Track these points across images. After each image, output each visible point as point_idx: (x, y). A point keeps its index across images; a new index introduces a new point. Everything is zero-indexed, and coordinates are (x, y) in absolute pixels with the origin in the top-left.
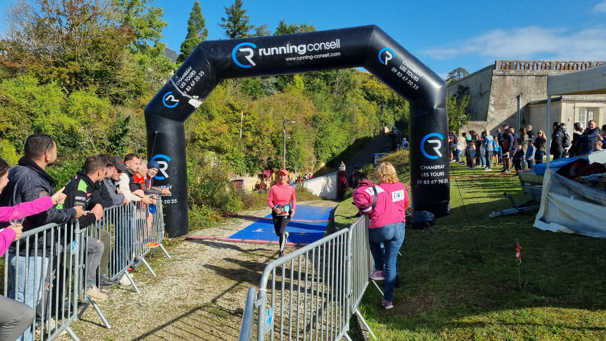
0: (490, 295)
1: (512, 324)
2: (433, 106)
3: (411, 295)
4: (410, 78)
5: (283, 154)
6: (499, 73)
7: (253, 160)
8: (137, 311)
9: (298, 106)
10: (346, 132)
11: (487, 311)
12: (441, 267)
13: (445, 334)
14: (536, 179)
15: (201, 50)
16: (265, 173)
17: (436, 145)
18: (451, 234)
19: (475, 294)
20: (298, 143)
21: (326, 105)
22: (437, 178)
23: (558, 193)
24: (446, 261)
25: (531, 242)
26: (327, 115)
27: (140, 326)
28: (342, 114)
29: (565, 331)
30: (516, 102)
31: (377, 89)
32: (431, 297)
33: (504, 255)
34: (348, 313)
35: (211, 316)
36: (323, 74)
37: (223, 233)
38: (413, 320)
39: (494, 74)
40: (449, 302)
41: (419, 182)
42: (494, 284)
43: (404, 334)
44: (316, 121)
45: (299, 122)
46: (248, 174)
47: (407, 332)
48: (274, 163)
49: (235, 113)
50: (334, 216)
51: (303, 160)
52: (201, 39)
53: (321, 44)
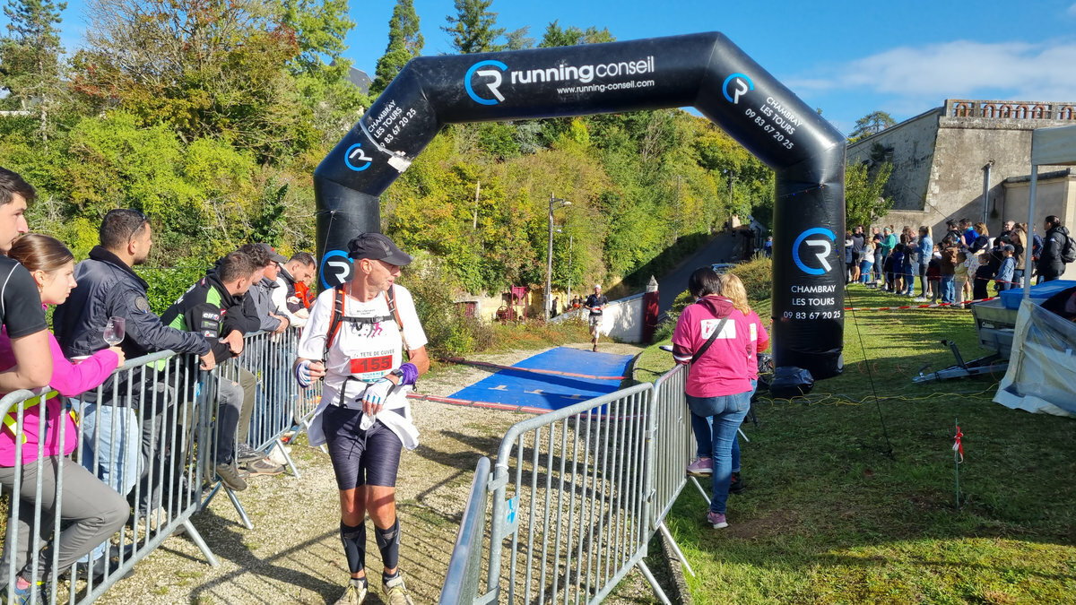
0: (901, 514)
1: (936, 563)
2: (819, 180)
3: (760, 507)
4: (778, 128)
5: (548, 259)
6: (952, 123)
7: (495, 269)
8: (296, 505)
9: (578, 176)
10: (661, 223)
11: (893, 539)
12: (817, 463)
13: (814, 573)
14: (1005, 318)
15: (412, 72)
16: (515, 291)
17: (821, 249)
18: (840, 408)
19: (874, 511)
20: (575, 241)
21: (627, 175)
22: (820, 308)
23: (1043, 343)
24: (828, 454)
25: (985, 428)
26: (629, 191)
27: (299, 530)
28: (656, 191)
29: (1030, 580)
30: (982, 178)
31: (721, 148)
32: (795, 513)
33: (933, 449)
34: (646, 528)
35: (415, 521)
36: (624, 118)
37: (440, 390)
38: (761, 547)
39: (941, 125)
40: (827, 522)
41: (788, 315)
42: (911, 496)
43: (742, 571)
44: (608, 202)
45: (578, 203)
46: (485, 292)
47: (747, 567)
48: (531, 275)
49: (466, 184)
50: (634, 369)
51: (582, 270)
52: (411, 53)
53: (620, 65)
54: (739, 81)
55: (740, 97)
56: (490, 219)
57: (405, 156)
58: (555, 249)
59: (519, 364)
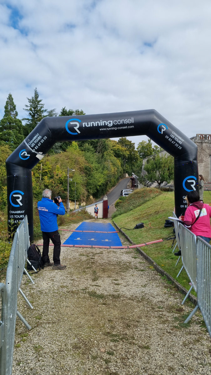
2: (191, 160)
4: (176, 142)
6: (199, 141)
9: (76, 161)
15: (45, 123)
17: (192, 183)
20: (77, 183)
21: (93, 160)
26: (93, 166)
31: (121, 150)
36: (90, 141)
41: (182, 206)
44: (87, 170)
50: (120, 228)
51: (80, 194)
52: (13, 118)
53: (122, 120)
54: (163, 126)
55: (163, 131)
56: (46, 177)
57: (42, 154)
58: (70, 187)
59: (77, 229)
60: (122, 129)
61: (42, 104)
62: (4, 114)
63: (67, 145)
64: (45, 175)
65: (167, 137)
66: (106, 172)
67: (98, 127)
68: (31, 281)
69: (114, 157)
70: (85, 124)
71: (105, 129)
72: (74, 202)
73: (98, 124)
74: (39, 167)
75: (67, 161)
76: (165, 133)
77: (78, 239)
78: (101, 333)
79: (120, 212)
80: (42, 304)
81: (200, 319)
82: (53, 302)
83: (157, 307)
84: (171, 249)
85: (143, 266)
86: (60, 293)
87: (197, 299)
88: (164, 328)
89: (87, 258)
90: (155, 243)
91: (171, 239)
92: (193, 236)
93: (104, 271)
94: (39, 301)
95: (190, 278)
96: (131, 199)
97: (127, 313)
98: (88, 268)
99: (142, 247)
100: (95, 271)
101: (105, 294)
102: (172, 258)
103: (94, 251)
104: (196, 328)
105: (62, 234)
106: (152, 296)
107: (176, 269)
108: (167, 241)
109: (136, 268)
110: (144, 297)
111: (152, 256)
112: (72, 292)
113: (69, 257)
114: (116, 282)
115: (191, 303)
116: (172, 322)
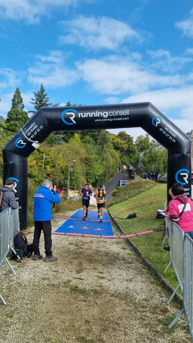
2: (184, 153)
4: (170, 135)
5: (68, 179)
9: (77, 152)
10: (104, 167)
15: (42, 112)
17: (185, 176)
20: (77, 173)
21: (93, 151)
26: (93, 157)
28: (102, 157)
31: (120, 143)
36: (91, 134)
44: (87, 160)
45: (78, 160)
48: (63, 184)
49: (40, 154)
50: (113, 217)
51: (79, 183)
52: (20, 110)
53: (117, 112)
54: (157, 119)
55: (158, 124)
56: (48, 166)
57: (38, 143)
58: (70, 176)
59: (72, 217)
60: (117, 120)
61: (47, 98)
62: (12, 106)
63: (69, 137)
64: (48, 165)
65: (161, 130)
66: (105, 163)
67: (94, 118)
68: (12, 271)
69: (113, 149)
70: (81, 115)
71: (100, 120)
72: (74, 190)
73: (93, 115)
74: (42, 156)
75: (69, 152)
76: (160, 126)
77: (71, 227)
78: (74, 338)
79: (116, 201)
80: (18, 299)
81: (185, 323)
82: (30, 296)
83: (140, 306)
84: (161, 241)
85: (131, 258)
86: (40, 286)
87: (183, 298)
88: (145, 333)
89: (75, 247)
90: (146, 234)
91: (162, 230)
92: (181, 232)
93: (90, 261)
94: (16, 295)
95: (178, 275)
96: (126, 190)
97: (107, 312)
98: (75, 258)
99: (132, 238)
100: (81, 262)
101: (87, 289)
102: (161, 251)
103: (84, 239)
104: (181, 335)
105: (56, 221)
106: (137, 293)
107: (165, 263)
108: (158, 233)
109: (124, 259)
110: (128, 293)
111: (141, 248)
112: (53, 285)
113: (58, 246)
114: (101, 275)
115: (177, 303)
116: (155, 325)
